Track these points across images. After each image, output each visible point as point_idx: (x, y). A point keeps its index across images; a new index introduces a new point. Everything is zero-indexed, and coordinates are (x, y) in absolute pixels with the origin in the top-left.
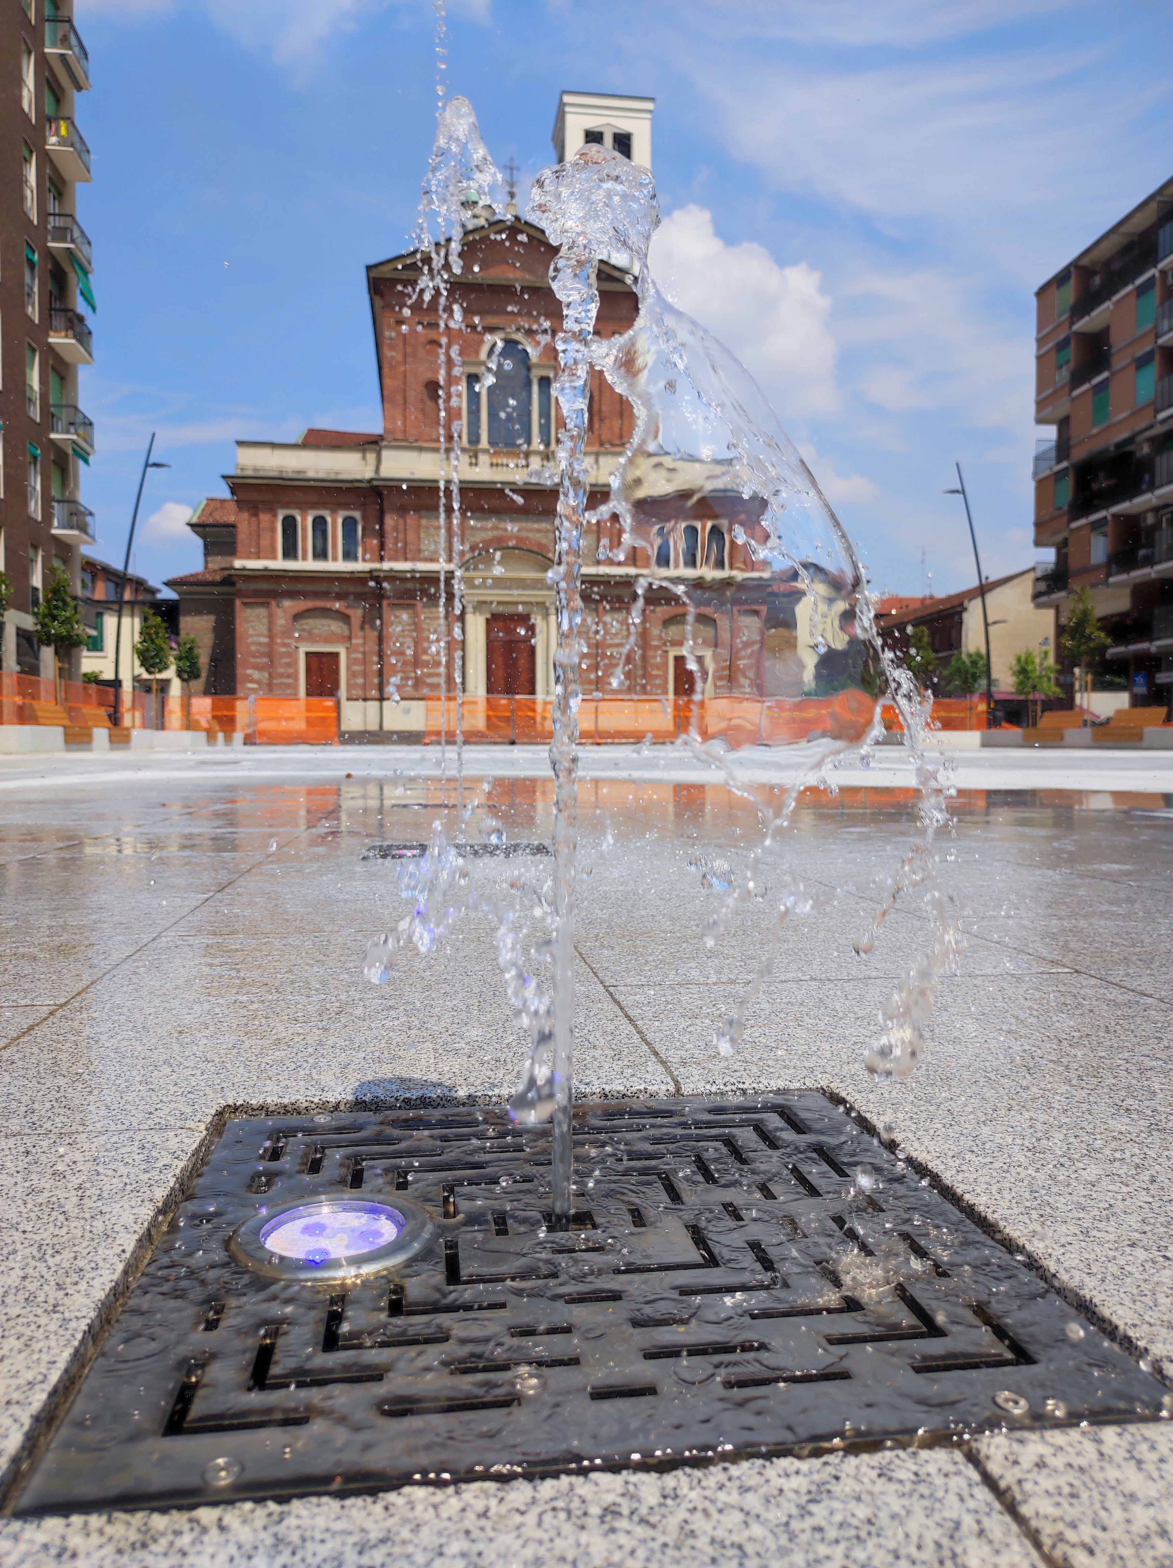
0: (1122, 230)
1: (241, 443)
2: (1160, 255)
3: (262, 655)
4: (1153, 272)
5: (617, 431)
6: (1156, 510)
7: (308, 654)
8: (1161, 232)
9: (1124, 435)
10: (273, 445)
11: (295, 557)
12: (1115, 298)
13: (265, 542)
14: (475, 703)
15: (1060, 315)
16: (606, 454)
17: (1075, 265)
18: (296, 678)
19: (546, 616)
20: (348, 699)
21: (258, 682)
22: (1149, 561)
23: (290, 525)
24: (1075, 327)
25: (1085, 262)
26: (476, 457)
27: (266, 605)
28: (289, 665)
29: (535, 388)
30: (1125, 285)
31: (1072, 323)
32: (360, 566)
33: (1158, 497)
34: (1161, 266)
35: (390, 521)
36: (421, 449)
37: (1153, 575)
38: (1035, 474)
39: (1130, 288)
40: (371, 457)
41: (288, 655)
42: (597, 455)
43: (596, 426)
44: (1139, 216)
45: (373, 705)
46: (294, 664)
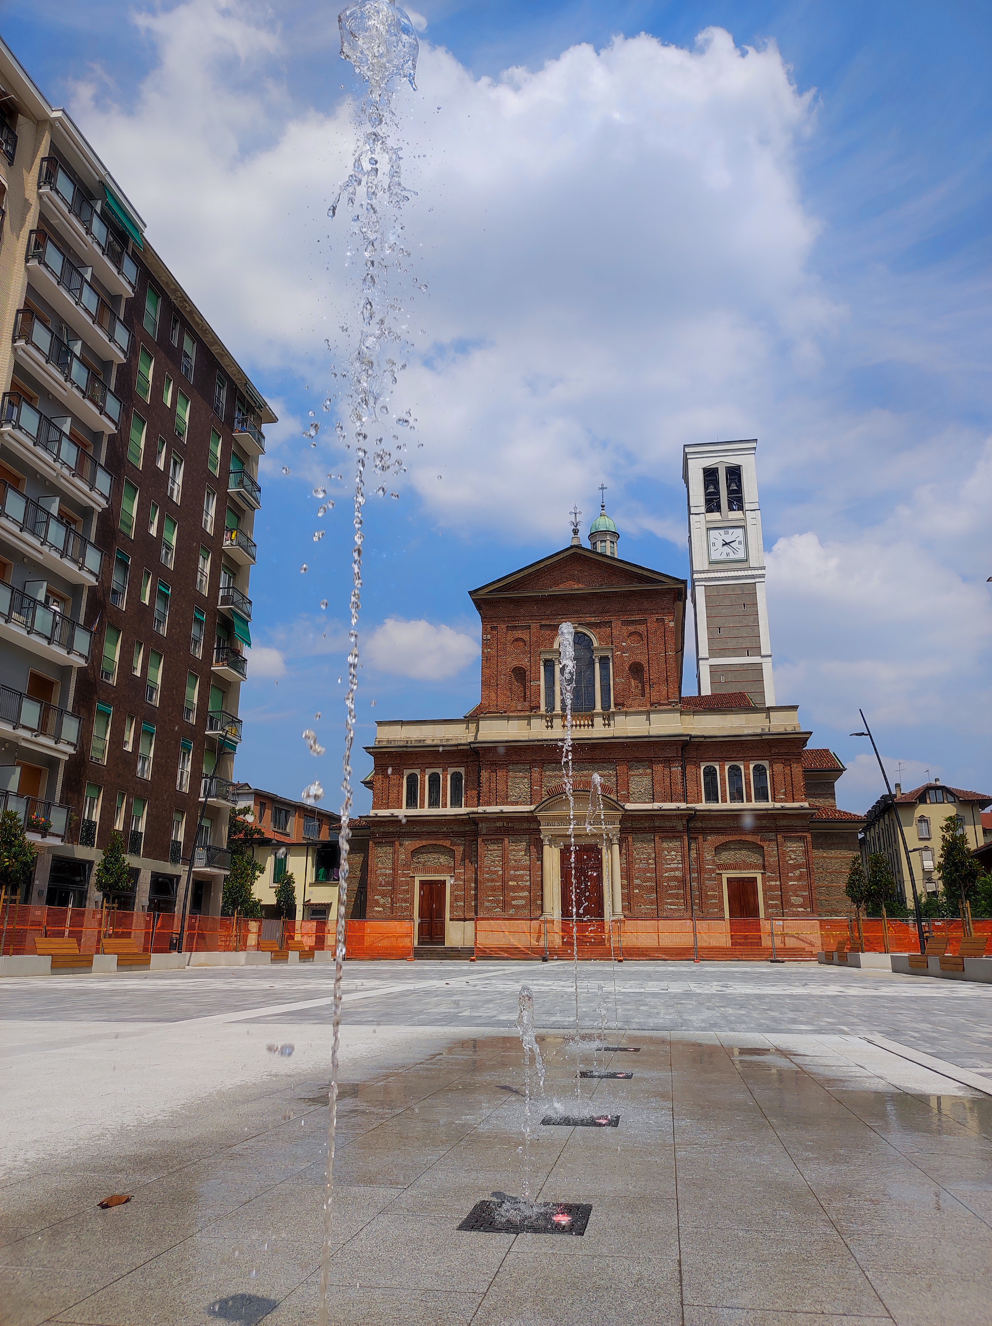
1: (380, 723)
3: (387, 884)
5: (664, 692)
7: (422, 883)
10: (402, 723)
11: (415, 806)
13: (393, 796)
14: (552, 922)
16: (655, 712)
18: (412, 904)
19: (610, 847)
20: (451, 920)
21: (383, 906)
23: (412, 782)
26: (552, 721)
27: (392, 844)
28: (407, 891)
29: (597, 666)
32: (463, 810)
35: (484, 774)
36: (509, 718)
40: (472, 726)
41: (407, 883)
42: (648, 713)
43: (647, 691)
45: (470, 925)
46: (411, 891)
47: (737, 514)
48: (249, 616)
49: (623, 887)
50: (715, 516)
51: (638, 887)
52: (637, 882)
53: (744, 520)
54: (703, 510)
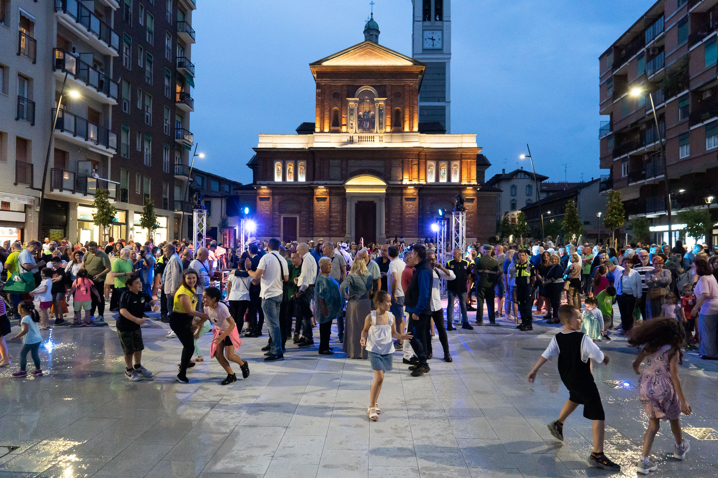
0: (632, 31)
2: (646, 42)
4: (643, 49)
6: (648, 153)
7: (284, 218)
8: (646, 32)
9: (633, 120)
12: (629, 61)
13: (268, 174)
14: (351, 238)
15: (609, 68)
17: (614, 45)
19: (380, 203)
20: (299, 237)
22: (644, 177)
24: (614, 73)
25: (618, 45)
29: (377, 109)
30: (633, 55)
31: (613, 72)
32: (306, 182)
33: (647, 148)
34: (646, 47)
35: (317, 164)
37: (646, 183)
38: (600, 136)
39: (635, 56)
40: (310, 139)
41: (277, 219)
44: (637, 25)
46: (279, 222)
47: (439, 23)
48: (194, 74)
49: (386, 222)
50: (427, 23)
51: (393, 222)
52: (393, 219)
53: (443, 26)
54: (421, 19)
